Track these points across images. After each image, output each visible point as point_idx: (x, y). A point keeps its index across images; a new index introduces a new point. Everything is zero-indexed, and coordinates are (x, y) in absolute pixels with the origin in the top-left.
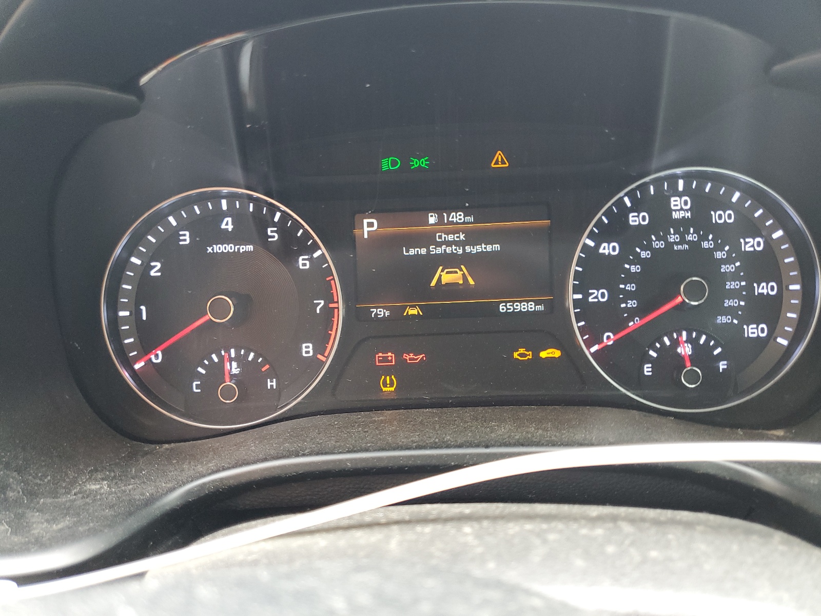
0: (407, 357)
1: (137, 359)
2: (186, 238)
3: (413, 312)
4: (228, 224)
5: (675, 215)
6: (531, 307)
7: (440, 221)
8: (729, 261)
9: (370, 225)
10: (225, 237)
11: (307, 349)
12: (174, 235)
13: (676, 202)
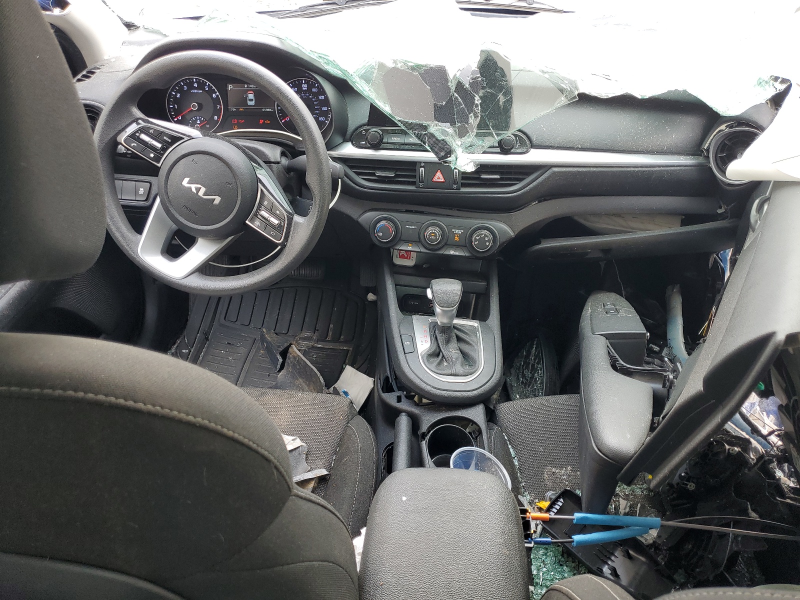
0: (239, 121)
1: (175, 118)
2: (186, 88)
3: (241, 110)
4: (196, 85)
5: (303, 89)
6: (270, 110)
7: (248, 87)
8: (316, 101)
9: (231, 87)
10: (195, 88)
11: (216, 118)
12: (183, 87)
13: (304, 86)
